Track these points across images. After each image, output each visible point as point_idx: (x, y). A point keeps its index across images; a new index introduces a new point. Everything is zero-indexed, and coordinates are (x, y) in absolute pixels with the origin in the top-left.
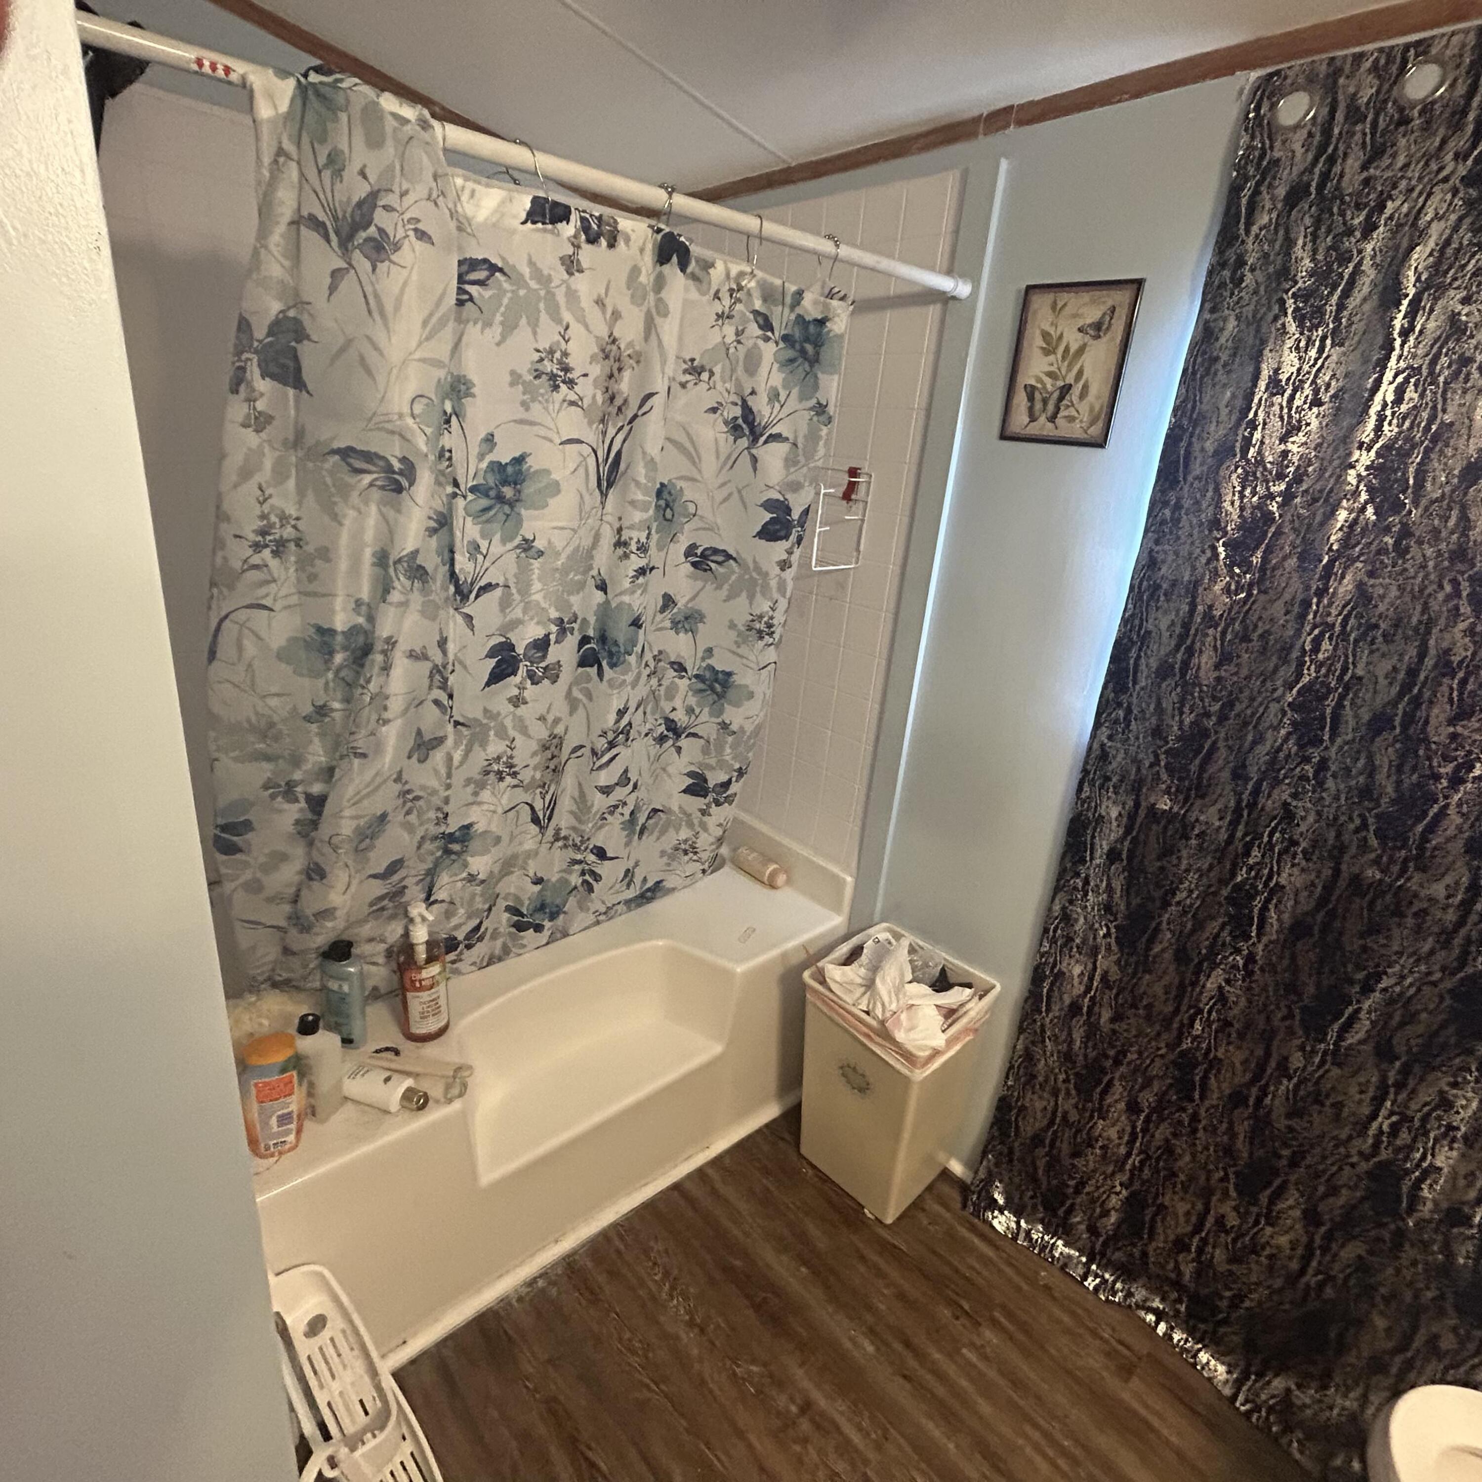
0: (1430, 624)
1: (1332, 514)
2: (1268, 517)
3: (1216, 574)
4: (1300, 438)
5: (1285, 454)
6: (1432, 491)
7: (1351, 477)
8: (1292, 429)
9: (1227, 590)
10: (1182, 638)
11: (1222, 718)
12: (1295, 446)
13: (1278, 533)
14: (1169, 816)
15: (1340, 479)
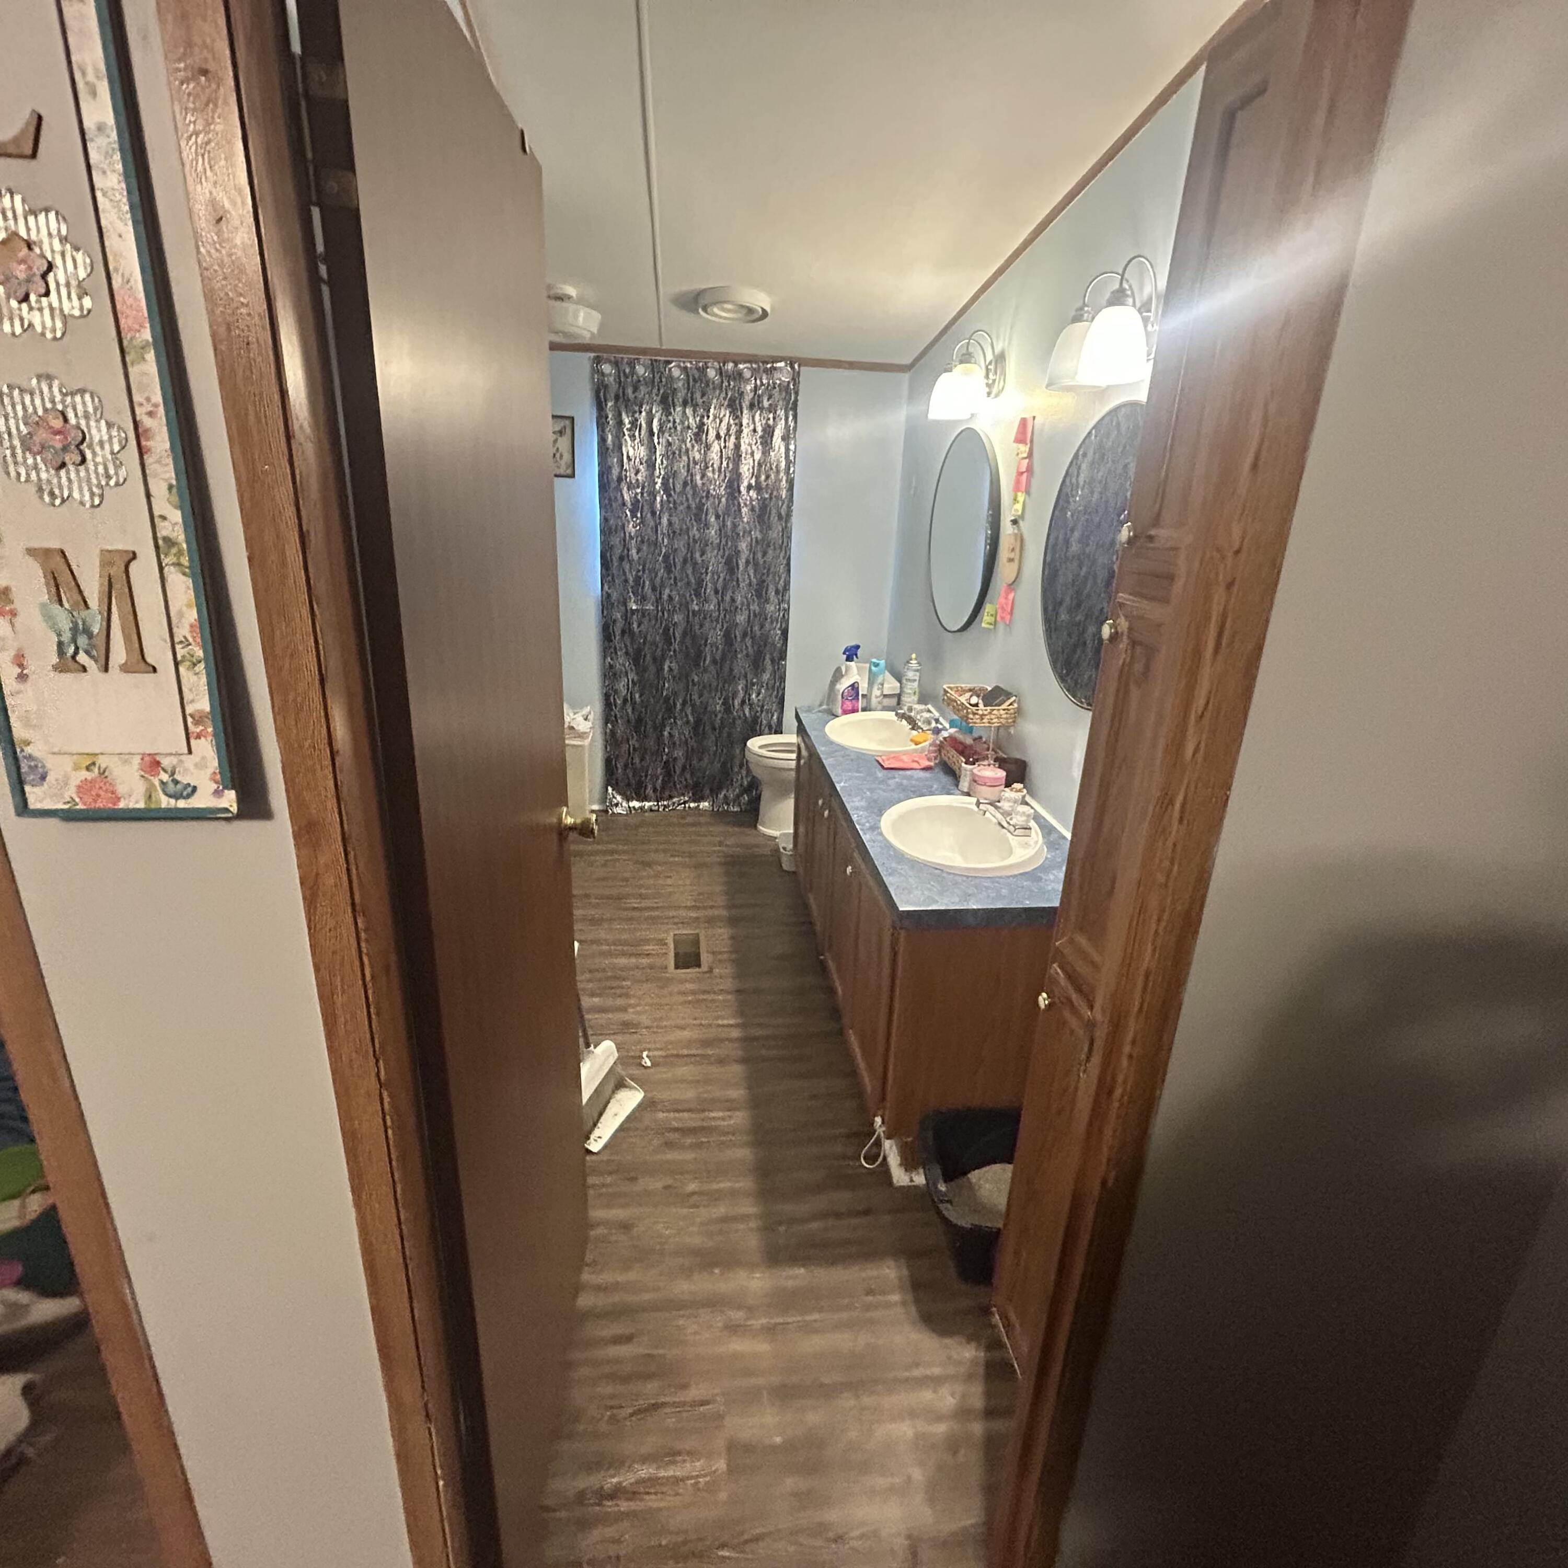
0: (688, 529)
1: (655, 499)
2: (638, 501)
3: (629, 522)
4: (640, 474)
5: (637, 480)
6: (678, 490)
7: (657, 487)
8: (637, 472)
9: (634, 527)
10: (624, 546)
11: (644, 570)
12: (639, 477)
13: (642, 506)
14: (637, 610)
15: (655, 488)
